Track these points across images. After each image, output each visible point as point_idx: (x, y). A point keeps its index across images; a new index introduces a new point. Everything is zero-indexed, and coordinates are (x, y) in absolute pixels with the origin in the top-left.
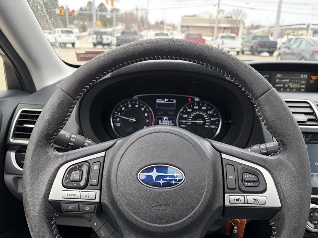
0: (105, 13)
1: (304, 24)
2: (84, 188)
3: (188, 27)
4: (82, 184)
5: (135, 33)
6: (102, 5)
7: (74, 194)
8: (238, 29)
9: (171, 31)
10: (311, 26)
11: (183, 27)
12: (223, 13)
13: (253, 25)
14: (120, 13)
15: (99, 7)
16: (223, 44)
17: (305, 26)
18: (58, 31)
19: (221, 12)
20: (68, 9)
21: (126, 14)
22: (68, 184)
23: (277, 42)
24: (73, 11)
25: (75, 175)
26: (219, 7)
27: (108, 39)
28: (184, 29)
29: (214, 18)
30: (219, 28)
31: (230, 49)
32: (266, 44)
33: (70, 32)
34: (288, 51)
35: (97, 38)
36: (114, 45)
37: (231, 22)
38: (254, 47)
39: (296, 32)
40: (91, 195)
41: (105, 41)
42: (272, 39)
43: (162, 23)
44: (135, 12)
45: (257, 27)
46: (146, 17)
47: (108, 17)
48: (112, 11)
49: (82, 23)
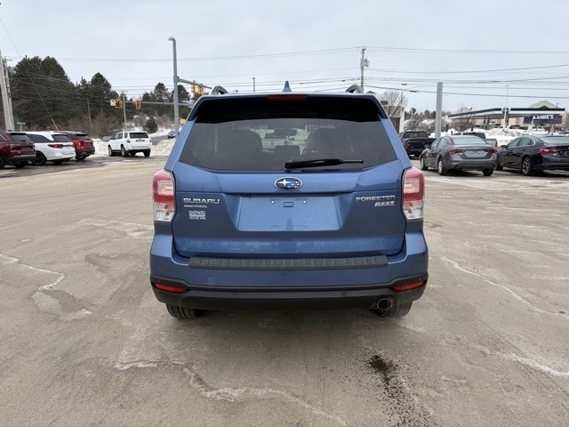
1: (500, 110)
10: (512, 112)
18: (127, 134)
33: (145, 135)
49: (148, 118)
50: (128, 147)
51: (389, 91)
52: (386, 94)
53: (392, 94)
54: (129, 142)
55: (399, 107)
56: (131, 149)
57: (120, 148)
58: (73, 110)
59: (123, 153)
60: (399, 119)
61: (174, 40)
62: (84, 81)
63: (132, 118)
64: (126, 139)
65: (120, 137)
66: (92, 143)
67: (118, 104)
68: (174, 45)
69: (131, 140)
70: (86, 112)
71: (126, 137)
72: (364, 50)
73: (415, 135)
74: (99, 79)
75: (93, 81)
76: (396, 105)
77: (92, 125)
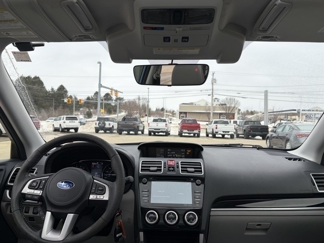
0: (109, 102)
1: (295, 110)
2: (36, 189)
3: (186, 113)
4: (36, 187)
5: (136, 119)
6: (107, 95)
7: (31, 191)
8: (234, 115)
9: (170, 117)
10: (301, 112)
11: (181, 113)
12: (218, 101)
13: (247, 111)
14: (124, 102)
15: (104, 96)
16: (216, 128)
17: (296, 112)
18: (64, 117)
19: (216, 100)
20: (76, 98)
21: (129, 102)
22: (30, 187)
23: (267, 126)
24: (80, 100)
25: (35, 184)
26: (213, 96)
27: (109, 124)
28: (181, 115)
29: (210, 105)
30: (214, 114)
31: (224, 133)
32: (258, 128)
33: (75, 119)
34: (274, 135)
35: (99, 123)
36: (115, 130)
37: (225, 109)
38: (247, 131)
39: (289, 117)
40: (38, 192)
41: (107, 126)
42: (263, 123)
43: (163, 109)
44: (137, 101)
45: (252, 113)
46: (148, 105)
47: (113, 104)
48: (116, 100)
49: (88, 110)
50: (64, 126)
51: (229, 98)
52: (227, 99)
53: (230, 99)
54: (64, 122)
55: (234, 107)
56: (66, 127)
57: (59, 127)
58: (44, 104)
59: (60, 130)
60: (234, 114)
61: (100, 63)
62: (52, 89)
63: (79, 110)
64: (63, 121)
65: (60, 120)
66: (39, 123)
67: (69, 101)
68: (100, 66)
69: (66, 121)
70: (51, 106)
71: (63, 119)
72: (213, 74)
73: (252, 123)
74: (62, 88)
75: (58, 90)
76: (233, 106)
77: (54, 113)
